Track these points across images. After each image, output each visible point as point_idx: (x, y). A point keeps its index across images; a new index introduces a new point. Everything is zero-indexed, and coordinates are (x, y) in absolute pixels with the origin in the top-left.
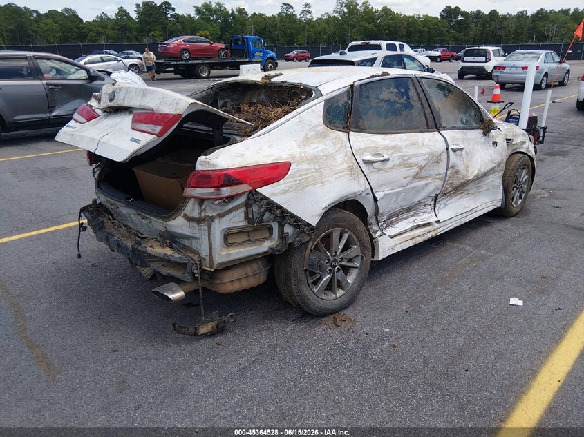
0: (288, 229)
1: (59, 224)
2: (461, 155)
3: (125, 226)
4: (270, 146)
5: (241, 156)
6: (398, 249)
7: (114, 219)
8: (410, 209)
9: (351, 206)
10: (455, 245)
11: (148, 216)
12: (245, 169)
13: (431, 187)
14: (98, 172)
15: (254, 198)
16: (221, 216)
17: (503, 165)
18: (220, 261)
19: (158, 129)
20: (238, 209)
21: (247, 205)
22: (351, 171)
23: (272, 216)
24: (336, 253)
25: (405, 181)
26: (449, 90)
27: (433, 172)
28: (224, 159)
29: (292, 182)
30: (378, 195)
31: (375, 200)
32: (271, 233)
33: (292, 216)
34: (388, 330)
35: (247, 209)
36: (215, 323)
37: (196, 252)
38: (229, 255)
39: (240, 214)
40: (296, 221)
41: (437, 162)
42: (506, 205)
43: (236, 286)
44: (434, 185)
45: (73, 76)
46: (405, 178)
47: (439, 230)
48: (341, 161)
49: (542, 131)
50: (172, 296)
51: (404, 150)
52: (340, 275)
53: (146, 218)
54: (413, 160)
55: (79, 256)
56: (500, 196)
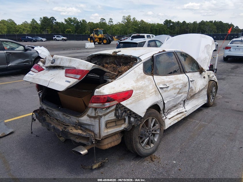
0: (132, 119)
1: (17, 116)
2: (193, 83)
3: (57, 119)
4: (124, 83)
5: (113, 88)
6: (172, 124)
7: (50, 116)
8: (175, 106)
9: (155, 107)
10: (192, 120)
11: (69, 115)
12: (116, 94)
13: (183, 97)
14: (41, 95)
15: (119, 106)
16: (105, 115)
17: (207, 86)
18: (104, 135)
19: (79, 76)
20: (112, 112)
21: (116, 110)
22: (155, 92)
23: (126, 114)
24: (150, 128)
25: (175, 95)
26: (187, 57)
27: (184, 91)
28: (106, 90)
29: (134, 98)
30: (165, 102)
31: (164, 104)
32: (125, 121)
33: (134, 113)
34: (175, 162)
35: (116, 111)
36: (100, 163)
37: (93, 132)
38: (108, 132)
39: (113, 114)
40: (135, 116)
41: (185, 86)
42: (208, 102)
43: (110, 146)
44: (184, 96)
45: (17, 49)
46: (175, 94)
47: (186, 114)
48: (151, 88)
49: (215, 70)
50: (82, 153)
51: (174, 82)
52: (152, 138)
53: (68, 116)
54: (177, 86)
55: (32, 133)
56: (206, 99)
